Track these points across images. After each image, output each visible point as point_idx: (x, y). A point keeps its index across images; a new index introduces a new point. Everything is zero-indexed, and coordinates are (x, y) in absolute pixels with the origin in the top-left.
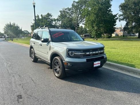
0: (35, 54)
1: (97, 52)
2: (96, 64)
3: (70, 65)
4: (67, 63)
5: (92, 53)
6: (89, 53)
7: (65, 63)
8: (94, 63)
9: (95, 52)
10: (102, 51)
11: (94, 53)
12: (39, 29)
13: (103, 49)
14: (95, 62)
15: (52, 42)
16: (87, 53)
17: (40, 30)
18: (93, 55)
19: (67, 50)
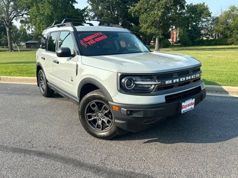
0: (47, 81)
1: (187, 78)
2: (186, 106)
3: (127, 111)
4: (120, 107)
5: (178, 80)
6: (170, 82)
7: (112, 105)
8: (183, 104)
9: (184, 79)
10: (198, 75)
11: (181, 80)
12: (53, 27)
13: (199, 69)
14: (184, 101)
15: (81, 55)
16: (167, 82)
17: (55, 29)
18: (179, 85)
19: (119, 74)
